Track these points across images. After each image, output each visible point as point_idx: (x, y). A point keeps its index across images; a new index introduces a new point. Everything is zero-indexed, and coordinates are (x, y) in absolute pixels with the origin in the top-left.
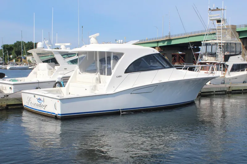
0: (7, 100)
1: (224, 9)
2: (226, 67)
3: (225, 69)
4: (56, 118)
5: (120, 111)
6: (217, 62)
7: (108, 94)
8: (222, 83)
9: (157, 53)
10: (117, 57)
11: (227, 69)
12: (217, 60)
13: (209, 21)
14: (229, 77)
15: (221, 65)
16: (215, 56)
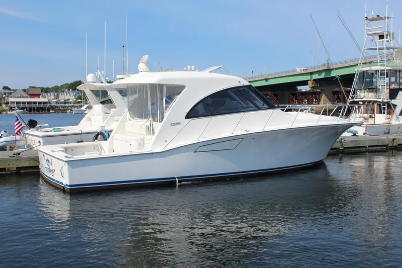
0: (18, 160)
1: (388, 18)
2: (392, 108)
3: (391, 111)
4: (63, 190)
5: (176, 181)
6: (379, 100)
7: (152, 153)
8: (385, 134)
9: (245, 85)
10: (173, 91)
11: (394, 112)
12: (378, 96)
13: (366, 37)
14: (397, 123)
15: (384, 105)
16: (376, 92)
